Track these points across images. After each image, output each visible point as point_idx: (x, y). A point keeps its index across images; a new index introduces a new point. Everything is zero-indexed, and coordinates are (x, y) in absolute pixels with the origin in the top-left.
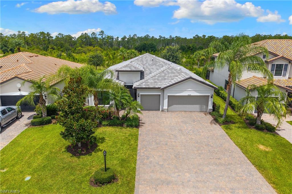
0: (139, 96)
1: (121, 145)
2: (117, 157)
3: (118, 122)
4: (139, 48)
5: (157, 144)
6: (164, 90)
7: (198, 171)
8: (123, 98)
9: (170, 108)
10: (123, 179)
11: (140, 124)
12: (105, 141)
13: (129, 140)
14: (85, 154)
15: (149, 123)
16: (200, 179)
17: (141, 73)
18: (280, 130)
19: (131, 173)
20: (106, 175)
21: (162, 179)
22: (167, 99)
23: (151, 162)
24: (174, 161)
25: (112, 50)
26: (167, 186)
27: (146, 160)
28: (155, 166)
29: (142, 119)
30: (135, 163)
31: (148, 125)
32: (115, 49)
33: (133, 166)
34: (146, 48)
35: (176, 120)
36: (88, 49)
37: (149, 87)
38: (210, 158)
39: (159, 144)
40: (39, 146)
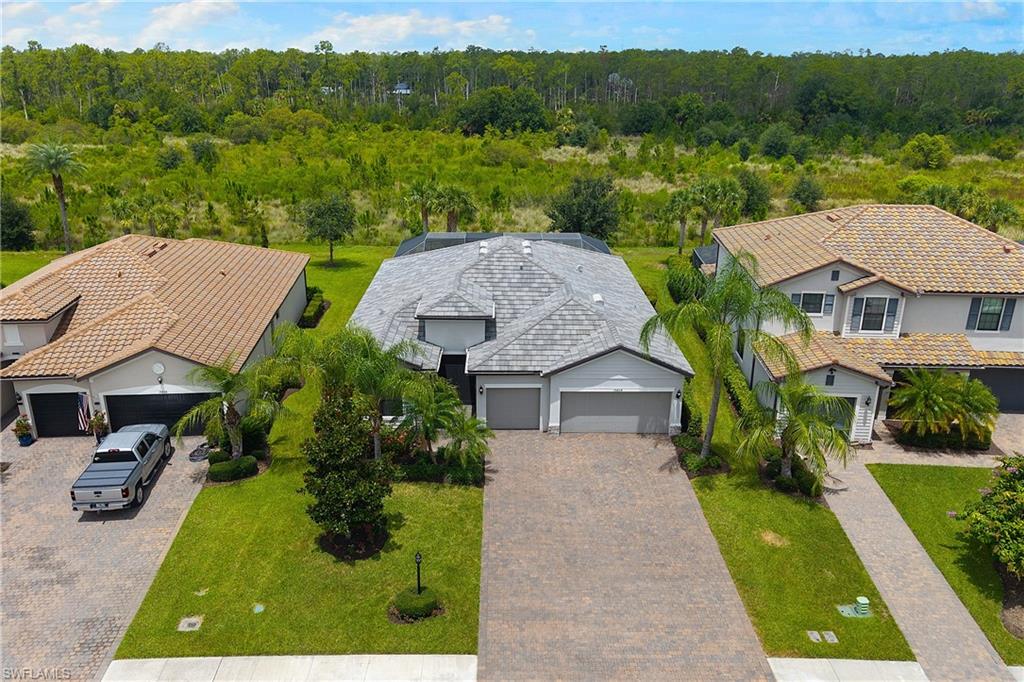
0: (481, 393)
1: (444, 534)
2: (437, 563)
3: (429, 469)
4: (474, 113)
5: (527, 529)
6: (550, 380)
7: (611, 592)
8: (444, 414)
9: (566, 423)
10: (454, 610)
11: (486, 474)
12: (404, 524)
13: (461, 520)
14: (364, 557)
15: (508, 472)
16: (612, 608)
17: (486, 327)
18: (835, 492)
19: (470, 596)
20: (420, 602)
21: (534, 609)
22: (559, 402)
23: (512, 573)
24: (563, 571)
25: (368, 121)
26: (542, 622)
27: (501, 569)
28: (520, 582)
29: (491, 460)
30: (478, 576)
31: (508, 477)
32: (380, 113)
33: (475, 582)
34: (503, 115)
35: (581, 462)
36: (273, 121)
37: (510, 369)
38: (644, 565)
39: (532, 531)
40: (252, 536)
